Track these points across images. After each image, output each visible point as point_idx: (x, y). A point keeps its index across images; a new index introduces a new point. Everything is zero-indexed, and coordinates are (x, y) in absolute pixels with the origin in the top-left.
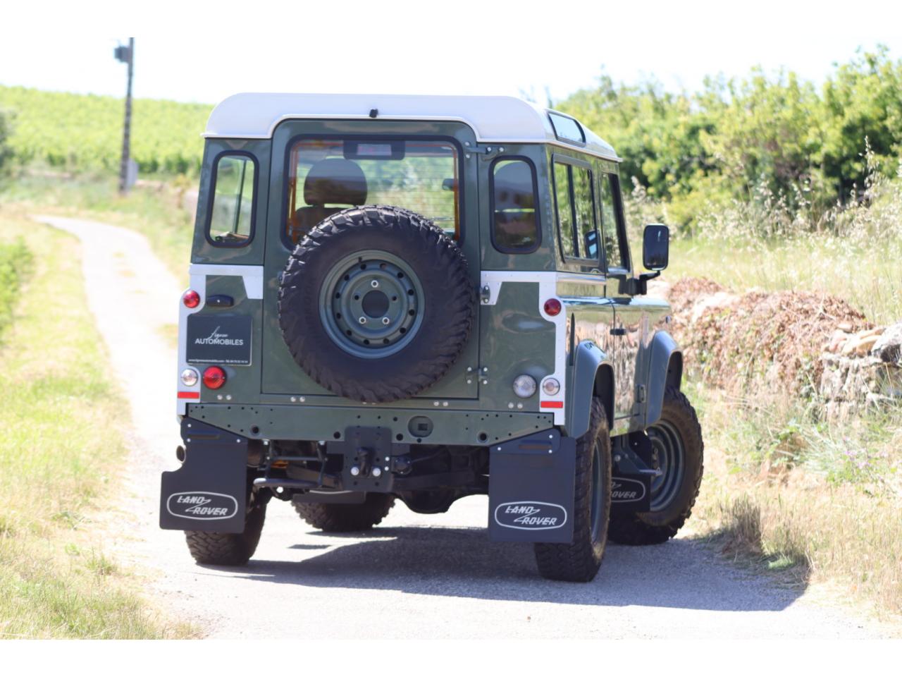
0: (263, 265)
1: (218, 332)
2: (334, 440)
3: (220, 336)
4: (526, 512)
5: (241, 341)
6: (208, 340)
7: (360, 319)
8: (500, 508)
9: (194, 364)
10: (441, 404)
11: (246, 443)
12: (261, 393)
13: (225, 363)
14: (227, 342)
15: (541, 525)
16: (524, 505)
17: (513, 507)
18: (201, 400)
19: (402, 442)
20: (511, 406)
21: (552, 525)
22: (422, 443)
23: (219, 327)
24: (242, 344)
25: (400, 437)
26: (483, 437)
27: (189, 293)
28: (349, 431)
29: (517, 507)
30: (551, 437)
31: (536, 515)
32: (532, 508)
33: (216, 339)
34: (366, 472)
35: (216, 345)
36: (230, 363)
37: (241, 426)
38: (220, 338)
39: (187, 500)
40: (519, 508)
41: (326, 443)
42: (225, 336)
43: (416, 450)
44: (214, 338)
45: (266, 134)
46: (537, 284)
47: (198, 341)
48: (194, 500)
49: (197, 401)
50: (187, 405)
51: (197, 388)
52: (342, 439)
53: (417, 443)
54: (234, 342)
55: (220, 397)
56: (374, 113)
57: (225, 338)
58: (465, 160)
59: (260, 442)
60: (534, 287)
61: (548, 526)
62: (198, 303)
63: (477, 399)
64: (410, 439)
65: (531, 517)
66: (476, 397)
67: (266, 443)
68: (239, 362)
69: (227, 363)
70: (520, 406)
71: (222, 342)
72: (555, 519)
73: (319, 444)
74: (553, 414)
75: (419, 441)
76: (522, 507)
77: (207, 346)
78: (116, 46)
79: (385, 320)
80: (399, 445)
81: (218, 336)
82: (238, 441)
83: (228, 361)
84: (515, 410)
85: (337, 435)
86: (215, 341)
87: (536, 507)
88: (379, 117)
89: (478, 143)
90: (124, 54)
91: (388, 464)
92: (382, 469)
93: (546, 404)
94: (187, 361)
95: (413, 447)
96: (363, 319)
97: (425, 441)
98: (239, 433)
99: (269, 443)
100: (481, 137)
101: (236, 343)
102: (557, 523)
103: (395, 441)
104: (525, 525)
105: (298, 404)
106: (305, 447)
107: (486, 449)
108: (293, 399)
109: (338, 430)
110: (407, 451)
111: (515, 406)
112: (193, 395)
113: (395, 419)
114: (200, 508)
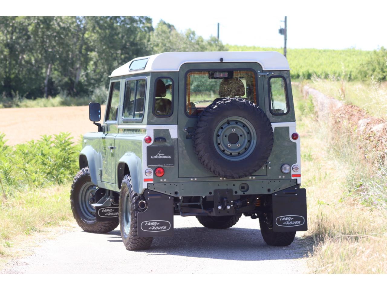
0: (177, 124)
1: (160, 153)
2: (209, 195)
3: (161, 154)
4: (288, 220)
5: (170, 156)
6: (156, 156)
7: (228, 145)
8: (278, 218)
9: (150, 167)
10: (252, 178)
11: (173, 199)
12: (179, 177)
13: (164, 166)
14: (164, 157)
15: (294, 225)
16: (287, 217)
17: (283, 218)
18: (154, 182)
19: (237, 194)
20: (280, 177)
21: (299, 224)
22: (245, 194)
23: (160, 151)
24: (170, 157)
25: (236, 192)
26: (269, 190)
27: (147, 137)
28: (216, 191)
29: (284, 218)
30: (296, 188)
31: (292, 221)
32: (290, 218)
33: (159, 156)
34: (224, 208)
35: (160, 159)
36: (166, 166)
37: (170, 192)
38: (161, 156)
39: (149, 224)
40: (285, 218)
41: (206, 197)
42: (163, 154)
43: (243, 197)
44: (158, 156)
45: (177, 69)
46: (288, 127)
47: (152, 157)
48: (152, 224)
49: (152, 182)
50: (148, 184)
51: (152, 176)
52: (212, 195)
53: (243, 194)
54: (167, 157)
55: (161, 180)
56: (221, 60)
57: (163, 155)
58: (258, 78)
59: (178, 198)
61: (297, 224)
62: (151, 141)
63: (267, 175)
64: (240, 193)
65: (290, 221)
66: (266, 174)
67: (180, 198)
68: (169, 165)
69: (165, 166)
70: (284, 177)
71: (162, 157)
72: (300, 222)
73: (203, 197)
74: (297, 179)
75: (244, 193)
76: (286, 218)
77: (156, 159)
80: (236, 195)
81: (160, 154)
82: (170, 198)
83: (165, 165)
84: (282, 179)
85: (210, 193)
86: (159, 157)
87: (292, 217)
88: (224, 61)
89: (263, 71)
90: (283, 32)
91: (232, 204)
92: (230, 206)
93: (294, 176)
94: (148, 166)
95: (241, 196)
97: (246, 193)
99: (182, 198)
100: (265, 69)
101: (168, 157)
102: (301, 223)
103: (234, 194)
104: (288, 225)
105: (194, 182)
106: (197, 199)
107: (271, 195)
108: (192, 179)
109: (211, 191)
110: (239, 198)
111: (282, 177)
112: (151, 180)
113: (234, 185)
114: (155, 227)
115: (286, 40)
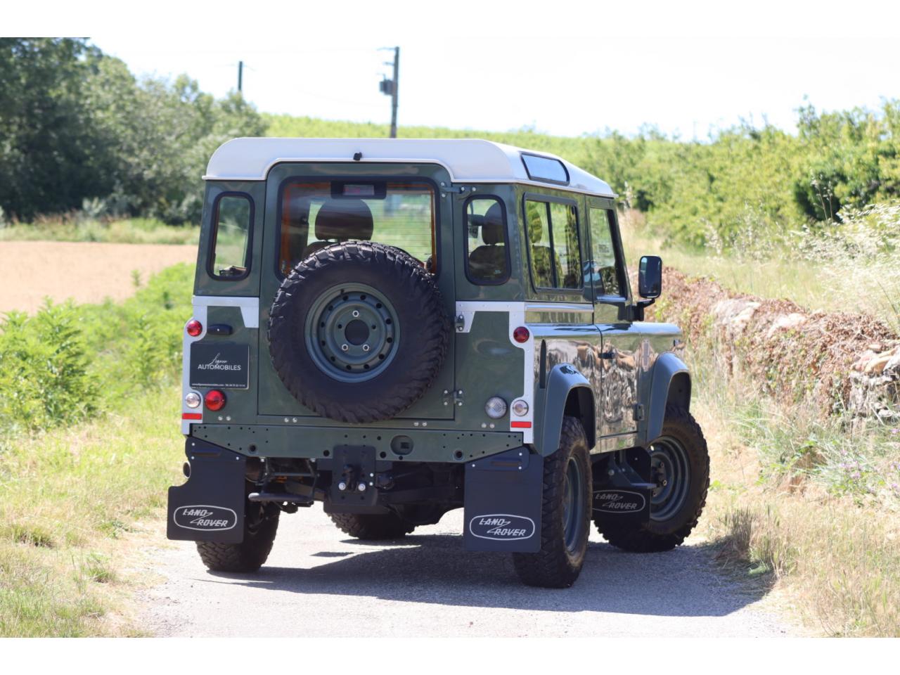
0: (259, 297)
1: (218, 359)
2: (324, 457)
3: (221, 362)
4: (498, 524)
5: (239, 366)
6: (209, 366)
7: (343, 346)
8: (475, 520)
9: (197, 388)
10: (420, 425)
11: (245, 460)
12: (258, 414)
13: (225, 387)
14: (227, 368)
15: (511, 536)
16: (496, 518)
17: (486, 519)
18: (204, 421)
19: (385, 459)
20: (484, 426)
21: (521, 536)
22: (403, 460)
23: (219, 354)
24: (240, 369)
25: (383, 455)
26: (459, 455)
27: (192, 323)
28: (337, 449)
29: (490, 520)
30: (521, 454)
31: (507, 527)
32: (503, 520)
33: (217, 365)
34: (352, 486)
35: (217, 370)
36: (229, 387)
37: (240, 445)
38: (220, 364)
39: (191, 513)
40: (492, 520)
41: (317, 460)
42: (225, 362)
43: (399, 466)
44: (214, 364)
45: (261, 176)
46: (507, 314)
47: (200, 367)
48: (198, 512)
49: (200, 421)
50: (191, 425)
51: (200, 410)
52: (330, 456)
53: (398, 460)
54: (233, 368)
55: (220, 419)
56: (358, 156)
57: (224, 364)
58: (441, 199)
59: (257, 460)
60: (505, 316)
61: (517, 536)
62: (200, 332)
63: (454, 420)
64: (392, 457)
65: (502, 528)
66: (452, 418)
67: (263, 460)
69: (227, 387)
70: (492, 426)
71: (222, 367)
72: (524, 531)
73: (310, 462)
74: (522, 433)
75: (401, 458)
76: (495, 520)
77: (208, 371)
78: (382, 79)
79: (365, 347)
80: (383, 462)
81: (218, 362)
82: (238, 458)
83: (227, 385)
84: (488, 430)
85: (326, 453)
86: (216, 367)
87: (507, 519)
88: (362, 160)
89: (452, 183)
90: (389, 87)
91: (373, 480)
92: (367, 485)
93: (516, 424)
94: (191, 386)
95: (395, 463)
96: (345, 347)
97: (406, 458)
98: (238, 451)
99: (265, 460)
100: (455, 178)
101: (235, 369)
102: (526, 535)
103: (379, 458)
104: (497, 536)
105: (291, 424)
107: (462, 466)
108: (286, 420)
109: (327, 449)
110: (390, 467)
111: (488, 426)
112: (197, 416)
113: (379, 438)
114: (203, 520)
115: (395, 106)
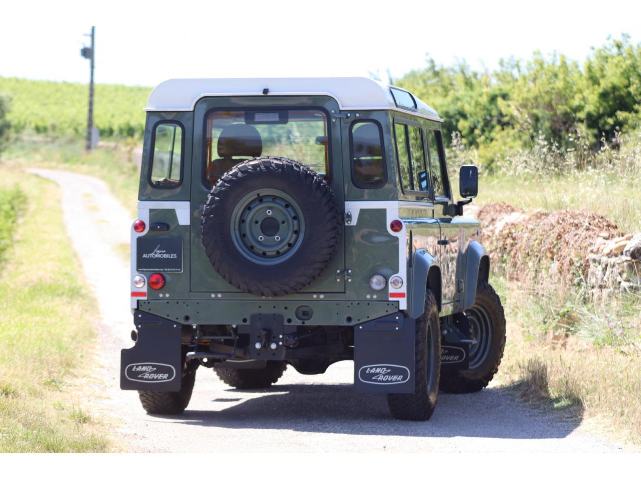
0: (190, 201)
1: (159, 250)
2: (243, 324)
3: (161, 252)
4: (381, 372)
5: (175, 255)
6: (152, 255)
7: (260, 237)
8: (363, 369)
9: (142, 272)
10: (318, 297)
11: (181, 328)
12: (191, 292)
13: (164, 271)
14: (165, 256)
15: (391, 381)
16: (379, 367)
17: (371, 368)
18: (148, 298)
19: (291, 324)
20: (368, 297)
21: (399, 381)
22: (305, 325)
23: (159, 246)
24: (176, 257)
25: (290, 321)
26: (349, 319)
27: (137, 222)
28: (253, 317)
29: (374, 369)
30: (397, 318)
31: (388, 374)
32: (385, 369)
33: (157, 254)
34: (266, 346)
35: (158, 259)
36: (168, 271)
37: (176, 315)
38: (160, 254)
39: (139, 369)
40: (376, 369)
41: (237, 326)
42: (164, 252)
43: (302, 330)
44: (156, 253)
45: (190, 108)
46: (385, 210)
47: (144, 256)
48: (144, 369)
49: (145, 298)
50: (138, 301)
51: (145, 290)
52: (248, 323)
53: (301, 325)
54: (170, 256)
55: (161, 296)
56: (266, 91)
57: (164, 254)
58: (331, 122)
59: (190, 327)
60: (383, 213)
61: (396, 381)
62: (144, 229)
63: (344, 293)
64: (297, 322)
65: (384, 375)
66: (343, 291)
67: (195, 327)
69: (166, 271)
70: (375, 297)
71: (162, 256)
72: (402, 377)
73: (232, 327)
74: (398, 302)
75: (303, 323)
76: (378, 369)
77: (151, 259)
78: (82, 47)
79: (277, 238)
80: (289, 326)
81: (159, 252)
82: (175, 326)
83: (166, 270)
84: (371, 300)
85: (245, 321)
86: (157, 256)
87: (388, 368)
88: (269, 94)
89: (340, 111)
90: (87, 53)
91: (282, 340)
92: (278, 344)
93: (393, 295)
94: (137, 271)
95: (299, 328)
96: (261, 238)
97: (307, 323)
98: (175, 320)
99: (197, 327)
100: (342, 107)
101: (172, 257)
102: (403, 380)
103: (286, 323)
104: (380, 382)
105: (216, 299)
106: (222, 329)
107: (351, 328)
108: (213, 296)
109: (246, 317)
110: (295, 330)
111: (371, 297)
112: (142, 294)
113: (286, 308)
114: (148, 375)
115: (92, 67)
